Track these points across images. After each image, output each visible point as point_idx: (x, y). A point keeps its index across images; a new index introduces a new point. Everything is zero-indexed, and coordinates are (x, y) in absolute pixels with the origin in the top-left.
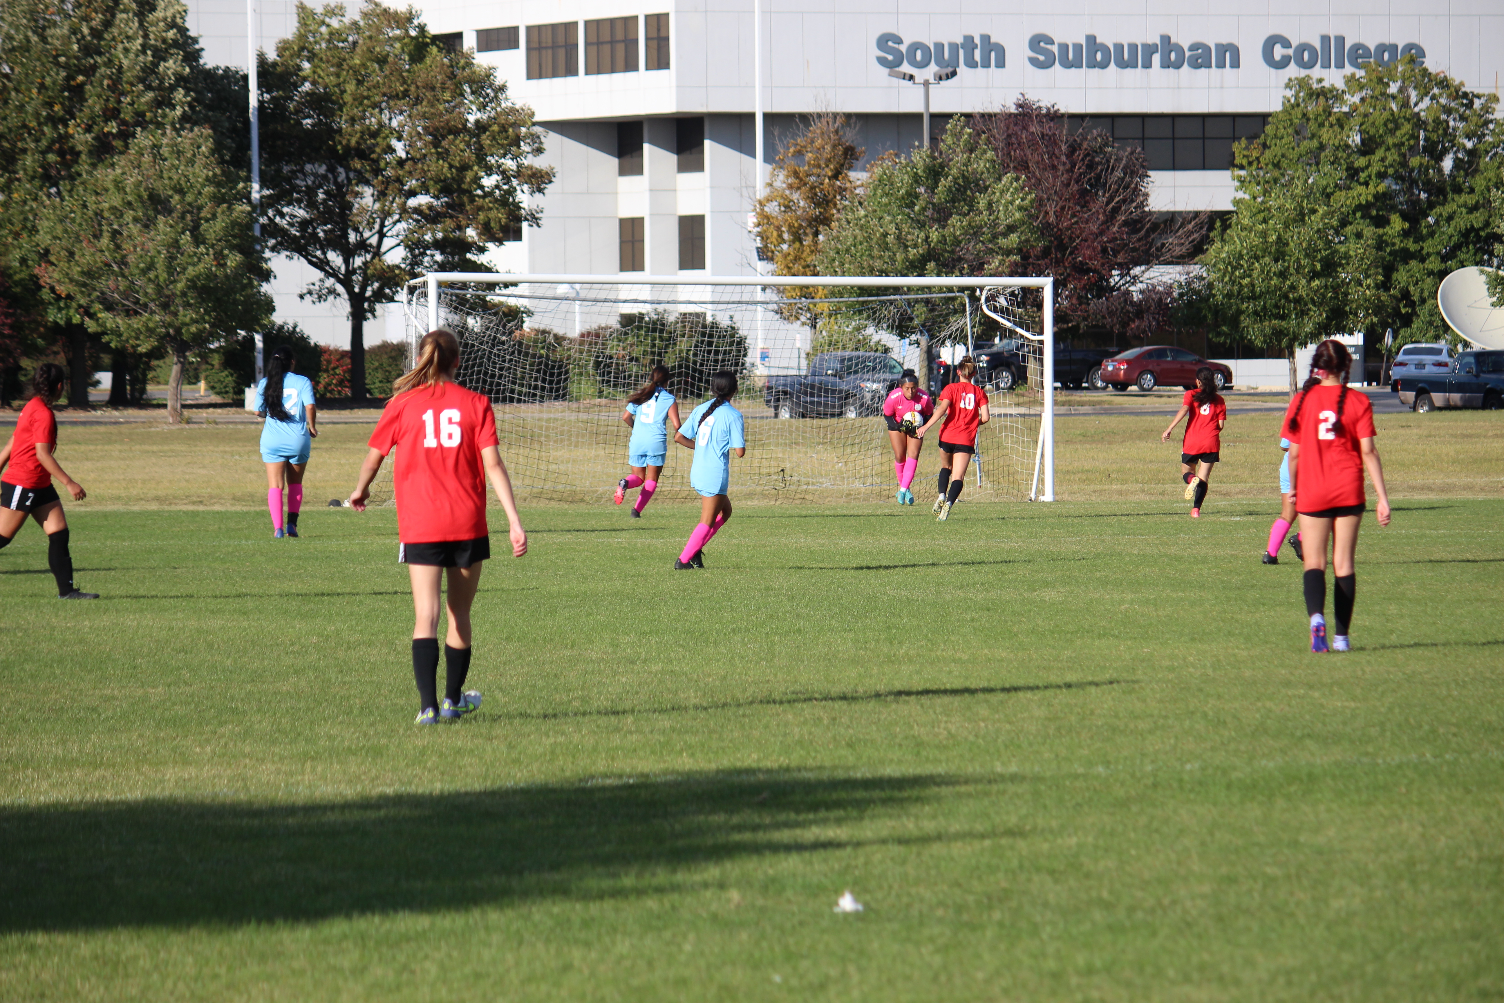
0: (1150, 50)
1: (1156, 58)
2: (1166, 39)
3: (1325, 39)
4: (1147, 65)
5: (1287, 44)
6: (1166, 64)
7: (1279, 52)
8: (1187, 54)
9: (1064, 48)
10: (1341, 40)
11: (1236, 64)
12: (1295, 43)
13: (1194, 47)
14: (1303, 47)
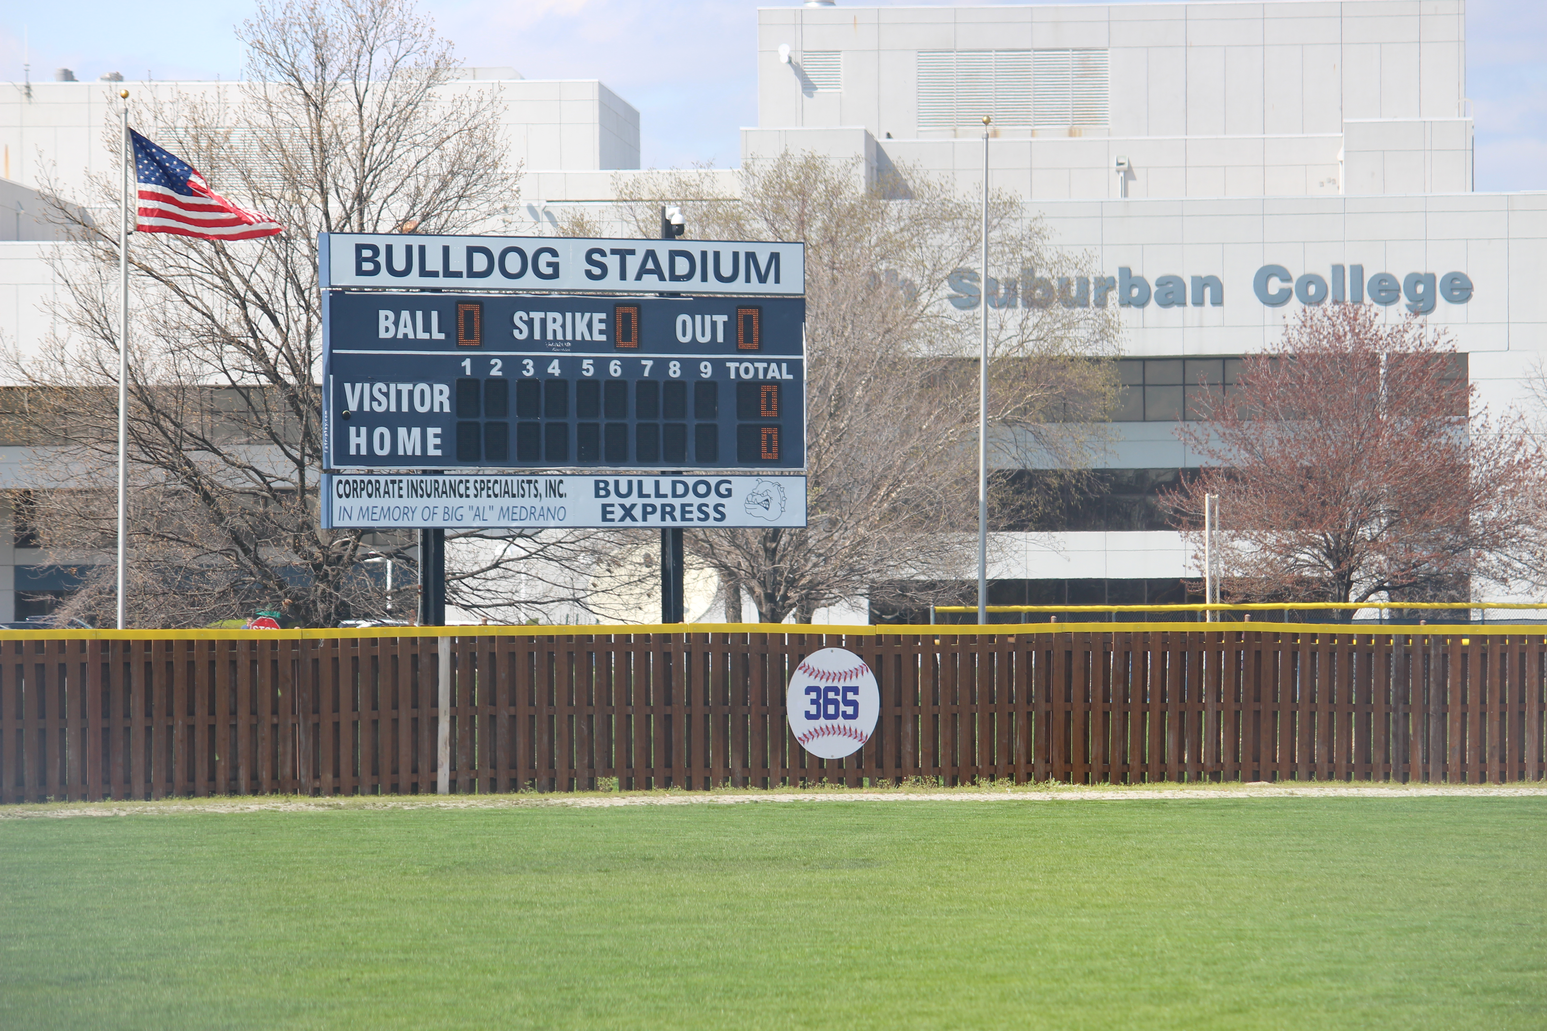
0: (1105, 285)
1: (1114, 296)
2: (1125, 272)
3: (1338, 270)
4: (1101, 303)
5: (1285, 277)
6: (1126, 302)
7: (1275, 286)
8: (1154, 289)
9: (992, 283)
10: (1358, 271)
11: (1218, 301)
12: (1296, 275)
13: (1163, 282)
14: (1308, 280)
